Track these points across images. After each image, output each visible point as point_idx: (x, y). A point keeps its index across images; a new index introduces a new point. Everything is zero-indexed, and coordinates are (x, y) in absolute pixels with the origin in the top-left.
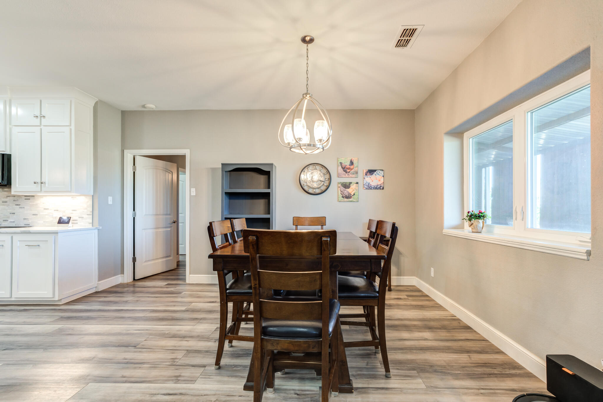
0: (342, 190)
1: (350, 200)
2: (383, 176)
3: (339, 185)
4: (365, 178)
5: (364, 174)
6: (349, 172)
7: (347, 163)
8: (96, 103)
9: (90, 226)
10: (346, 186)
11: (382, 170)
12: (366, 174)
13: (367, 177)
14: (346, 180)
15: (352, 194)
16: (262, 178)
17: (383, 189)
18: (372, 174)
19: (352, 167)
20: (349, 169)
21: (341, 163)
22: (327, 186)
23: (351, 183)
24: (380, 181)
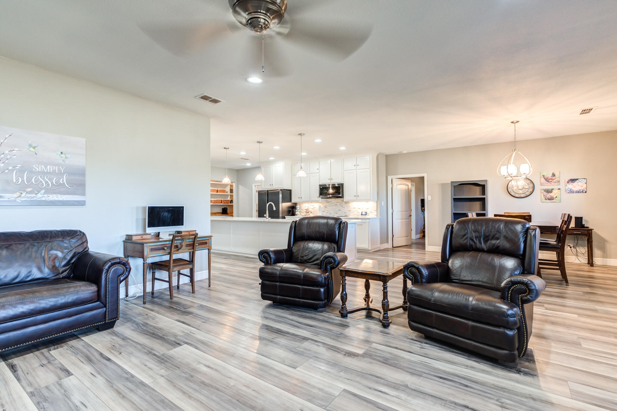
0: (545, 194)
1: (553, 201)
2: (586, 183)
3: (542, 191)
4: (566, 185)
5: (566, 182)
6: (551, 182)
7: (550, 175)
8: (378, 155)
9: (376, 217)
10: (549, 191)
11: (585, 179)
12: (568, 183)
13: (569, 184)
14: (549, 187)
15: (555, 197)
16: (478, 189)
17: (586, 192)
18: (574, 182)
19: (553, 178)
20: (551, 179)
21: (543, 176)
22: (531, 192)
23: (553, 189)
24: (582, 186)
